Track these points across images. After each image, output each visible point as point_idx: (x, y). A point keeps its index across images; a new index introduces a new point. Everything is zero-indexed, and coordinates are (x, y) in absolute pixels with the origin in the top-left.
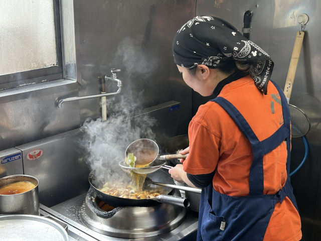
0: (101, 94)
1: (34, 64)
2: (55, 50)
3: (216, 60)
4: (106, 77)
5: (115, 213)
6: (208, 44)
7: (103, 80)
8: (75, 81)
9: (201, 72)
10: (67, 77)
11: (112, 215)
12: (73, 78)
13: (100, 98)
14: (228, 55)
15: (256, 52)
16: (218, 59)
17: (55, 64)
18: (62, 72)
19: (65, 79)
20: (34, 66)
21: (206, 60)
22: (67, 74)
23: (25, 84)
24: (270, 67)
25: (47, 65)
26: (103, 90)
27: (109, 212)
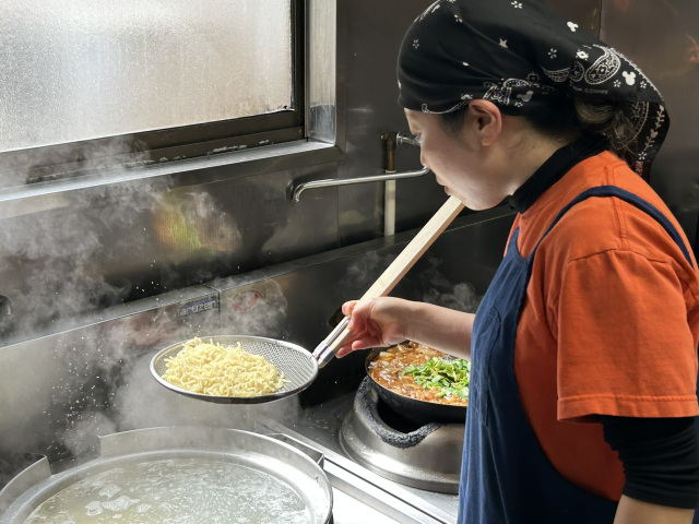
0: (384, 173)
1: (244, 105)
2: (290, 75)
3: (523, 91)
4: (398, 137)
5: (424, 437)
6: (503, 44)
7: (390, 143)
8: (330, 144)
9: (477, 125)
10: (313, 134)
11: (418, 440)
12: (326, 136)
13: (383, 182)
14: (558, 75)
15: (633, 75)
16: (527, 88)
17: (289, 105)
18: (303, 124)
19: (307, 139)
20: (244, 110)
21: (494, 87)
22: (312, 128)
23: (224, 148)
24: (658, 130)
25: (271, 107)
26: (391, 167)
27: (411, 434)
